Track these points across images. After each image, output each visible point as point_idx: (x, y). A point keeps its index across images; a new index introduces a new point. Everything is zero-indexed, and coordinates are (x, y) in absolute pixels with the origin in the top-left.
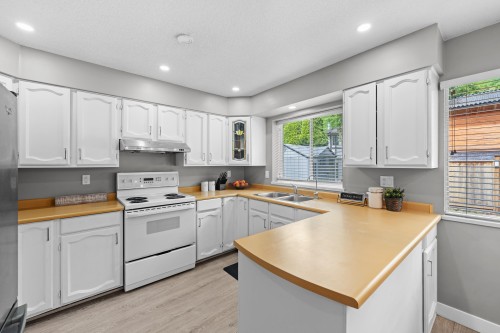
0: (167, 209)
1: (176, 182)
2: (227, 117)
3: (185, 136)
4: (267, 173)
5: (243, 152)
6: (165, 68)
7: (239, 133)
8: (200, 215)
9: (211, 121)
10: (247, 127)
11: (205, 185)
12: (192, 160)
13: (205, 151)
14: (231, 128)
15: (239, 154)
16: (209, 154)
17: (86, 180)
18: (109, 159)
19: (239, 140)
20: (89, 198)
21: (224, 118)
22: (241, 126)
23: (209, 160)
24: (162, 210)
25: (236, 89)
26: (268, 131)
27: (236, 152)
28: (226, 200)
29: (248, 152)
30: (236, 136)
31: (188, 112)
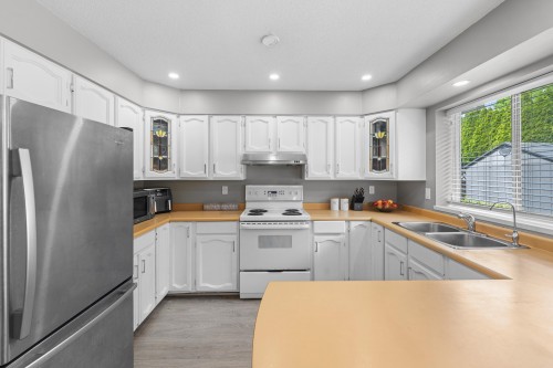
0: (283, 226)
1: (300, 196)
2: (362, 116)
3: (306, 145)
4: (428, 192)
5: (384, 161)
6: (274, 77)
7: (379, 135)
8: (317, 238)
9: (339, 125)
10: (391, 127)
11: (335, 202)
12: (314, 172)
13: (331, 162)
14: (368, 129)
15: (379, 164)
16: (336, 166)
17: (225, 191)
18: (236, 172)
19: (379, 145)
20: (225, 207)
21: (357, 119)
22: (381, 126)
23: (336, 173)
24: (278, 226)
25: (367, 78)
26: (429, 127)
27: (375, 161)
28: (353, 224)
29: (392, 161)
30: (374, 139)
31: (310, 118)
